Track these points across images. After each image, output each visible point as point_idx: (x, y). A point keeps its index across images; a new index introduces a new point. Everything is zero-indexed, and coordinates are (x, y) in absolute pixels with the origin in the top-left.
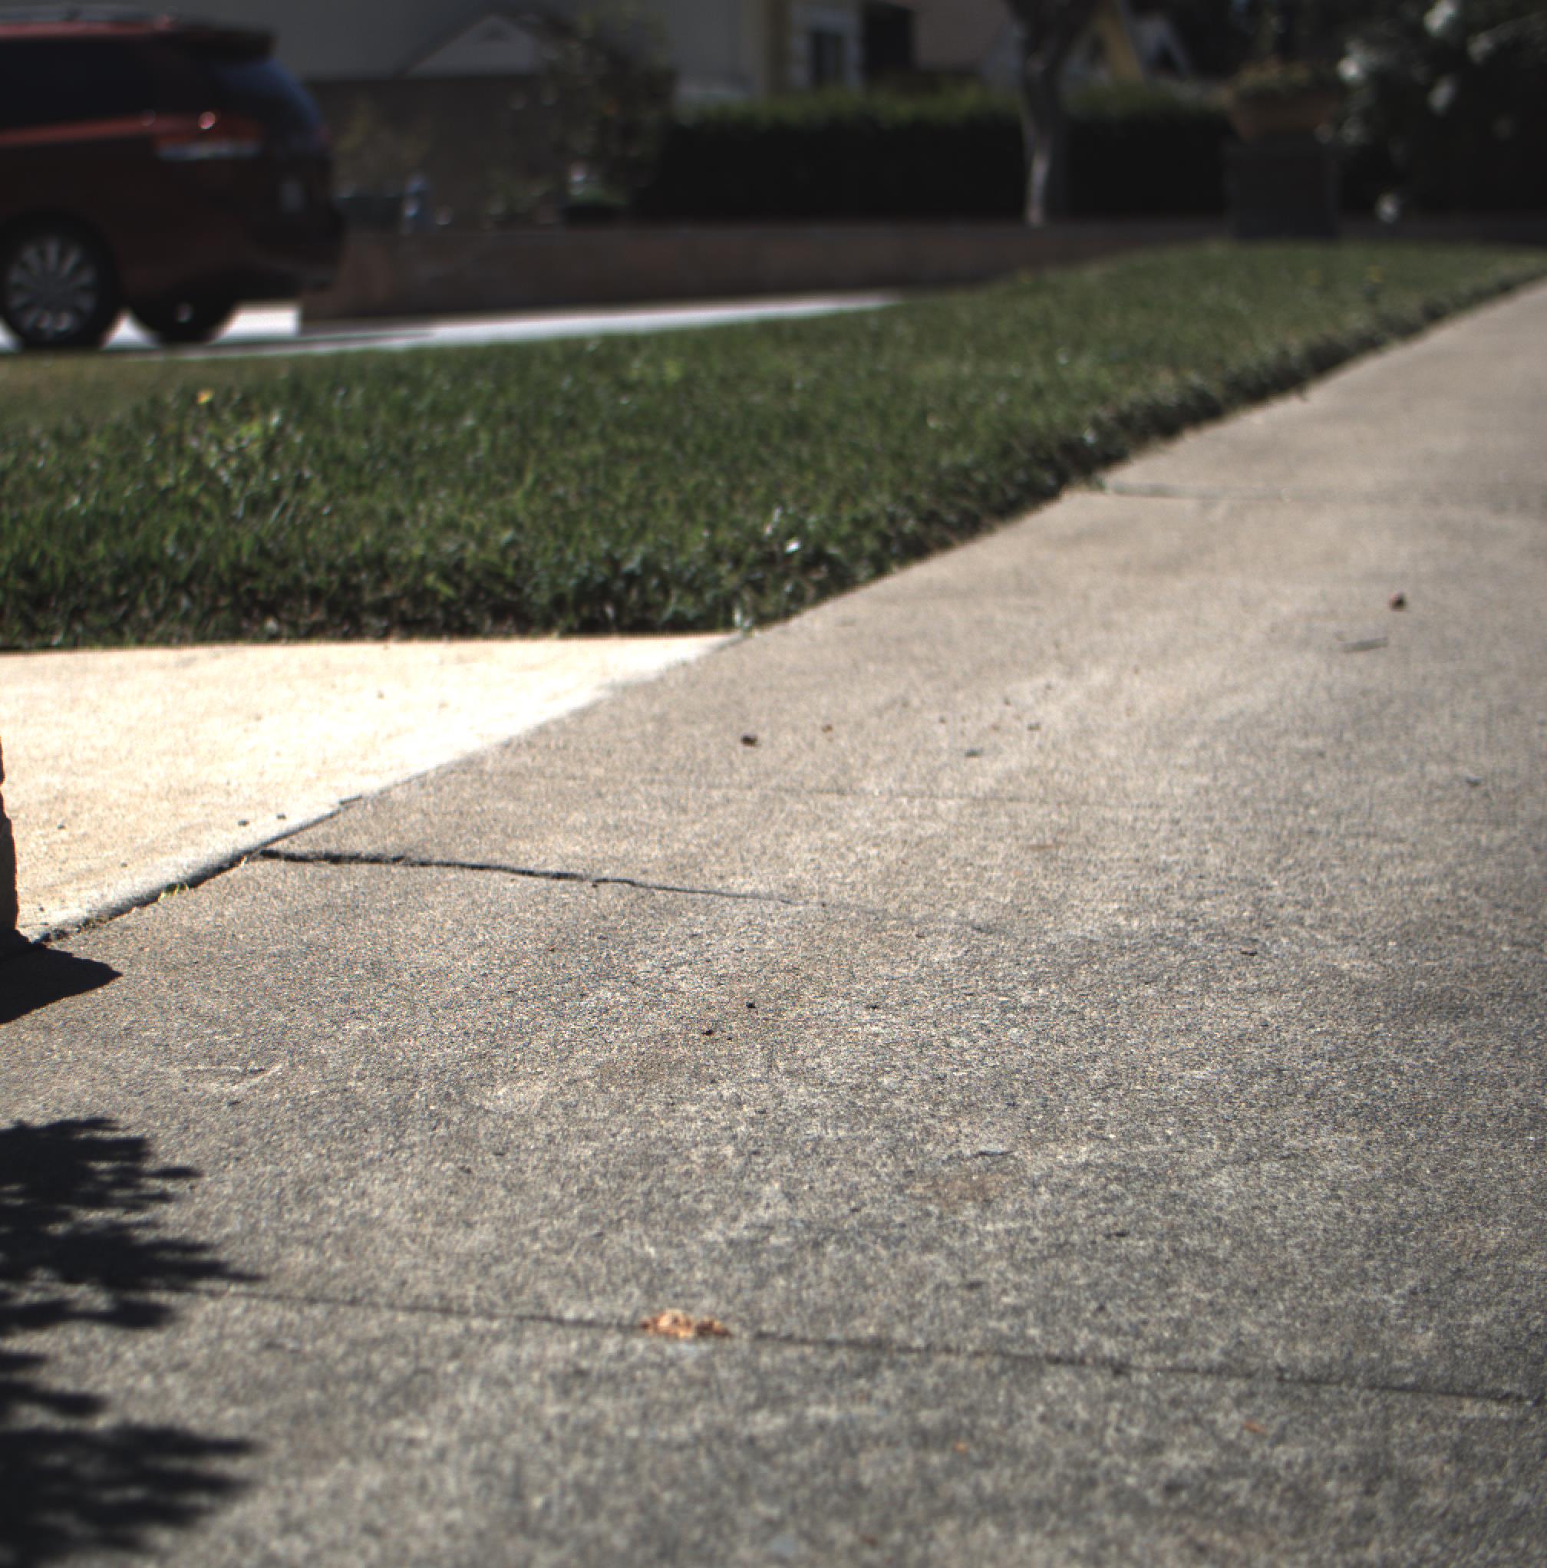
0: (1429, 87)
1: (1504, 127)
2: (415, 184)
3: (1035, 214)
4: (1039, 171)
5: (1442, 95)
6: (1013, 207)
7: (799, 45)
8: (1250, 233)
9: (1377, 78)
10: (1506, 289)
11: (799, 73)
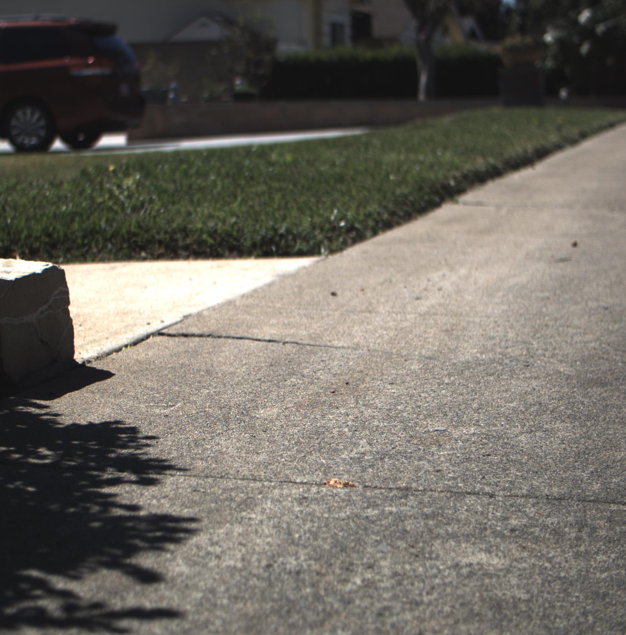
0: (580, 45)
1: (610, 61)
2: (173, 85)
3: (422, 96)
4: (423, 79)
5: (585, 48)
6: (413, 93)
7: (326, 29)
8: (509, 104)
9: (559, 41)
10: (612, 125)
11: (326, 40)
